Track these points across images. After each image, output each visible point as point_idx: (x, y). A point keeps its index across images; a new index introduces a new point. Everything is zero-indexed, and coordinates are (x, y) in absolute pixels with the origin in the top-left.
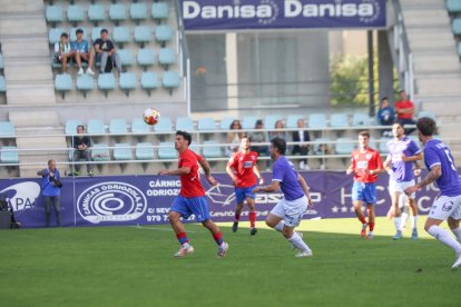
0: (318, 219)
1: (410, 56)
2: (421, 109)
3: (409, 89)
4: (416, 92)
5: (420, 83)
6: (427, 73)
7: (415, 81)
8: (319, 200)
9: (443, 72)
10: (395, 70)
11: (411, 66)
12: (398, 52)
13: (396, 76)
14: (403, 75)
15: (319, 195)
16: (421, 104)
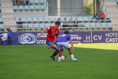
0: (80, 43)
1: (104, 2)
2: (107, 16)
3: (104, 10)
4: (106, 11)
5: (107, 9)
6: (109, 7)
7: (105, 9)
8: (80, 39)
9: (113, 6)
10: (100, 6)
11: (104, 5)
12: (101, 1)
13: (100, 7)
14: (102, 7)
15: (80, 37)
16: (107, 15)
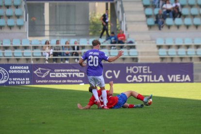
0: (83, 84)
1: (124, 14)
2: (128, 37)
3: (123, 28)
4: (126, 29)
5: (128, 26)
6: (131, 22)
7: (126, 25)
8: (83, 76)
9: (138, 22)
10: (117, 20)
11: (124, 19)
12: (119, 12)
13: (118, 23)
14: (121, 22)
15: (83, 74)
16: (128, 36)
